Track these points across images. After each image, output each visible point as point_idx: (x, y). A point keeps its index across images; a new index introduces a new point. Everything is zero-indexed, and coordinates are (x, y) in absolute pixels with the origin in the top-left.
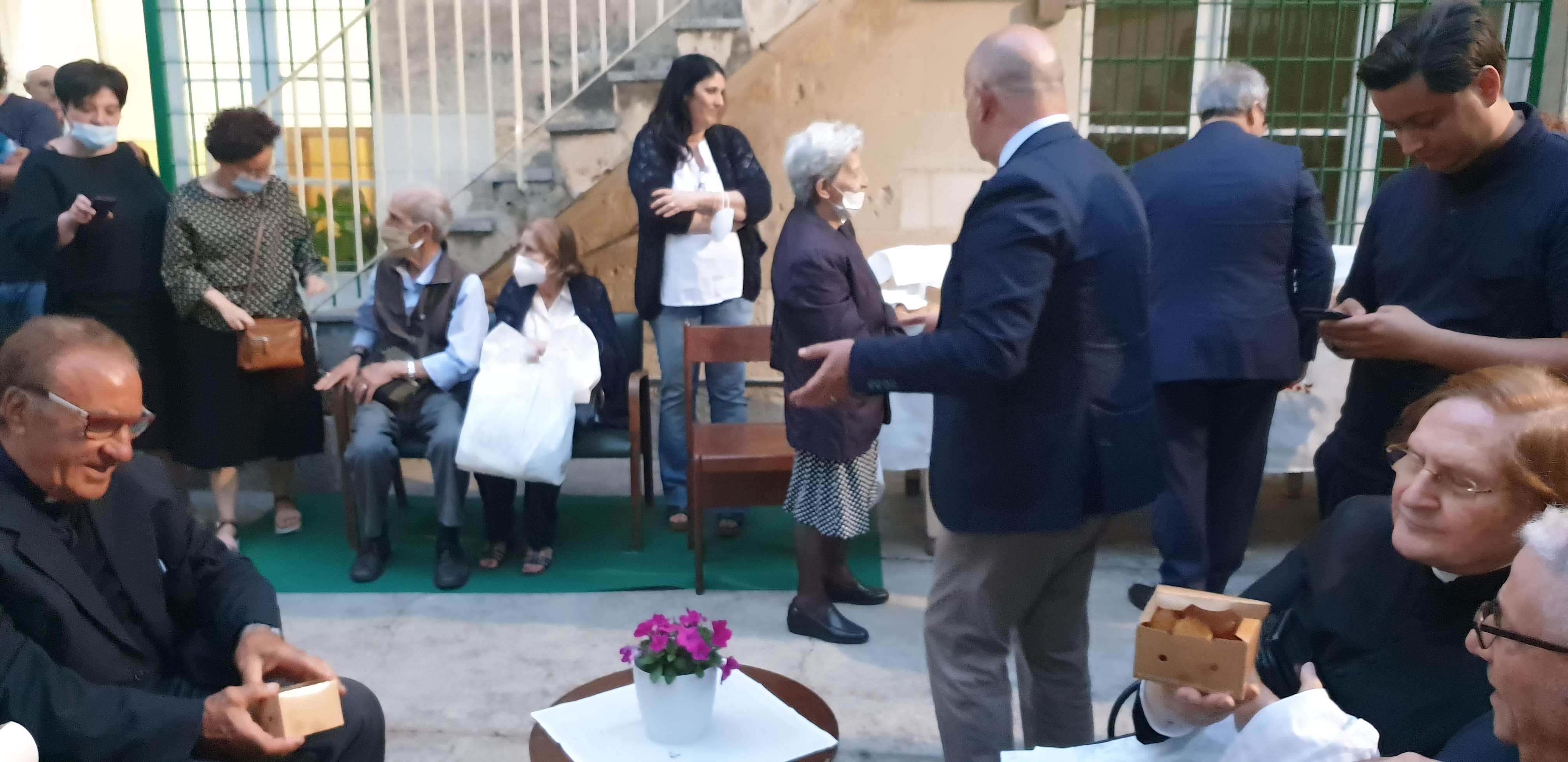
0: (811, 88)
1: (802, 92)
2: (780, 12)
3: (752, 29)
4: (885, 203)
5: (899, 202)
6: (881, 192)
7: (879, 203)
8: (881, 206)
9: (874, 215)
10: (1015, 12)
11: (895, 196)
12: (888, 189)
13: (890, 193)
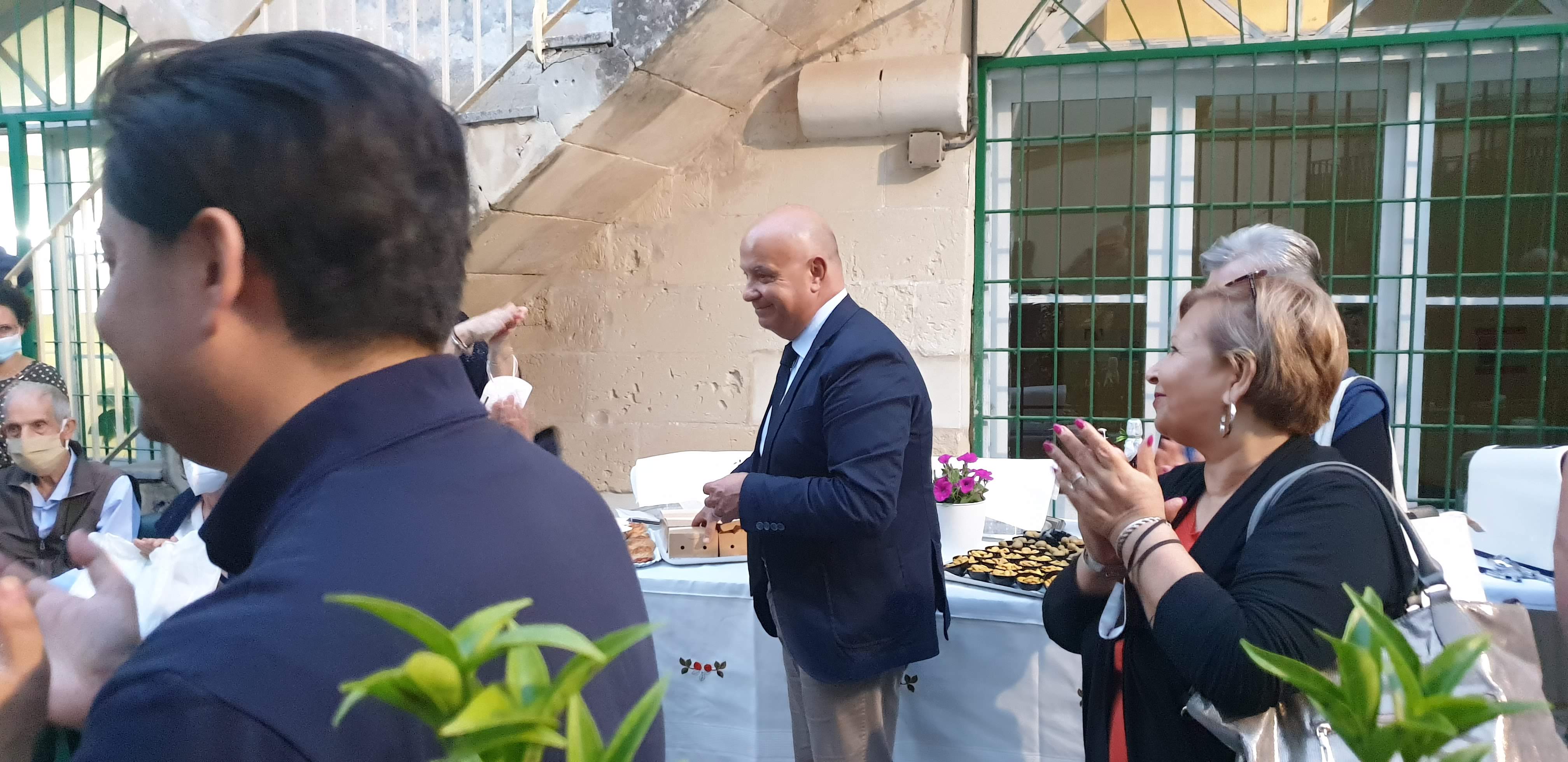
0: (647, 255)
1: (638, 260)
2: (510, 166)
3: (480, 188)
4: (735, 391)
5: (750, 389)
6: (730, 378)
7: (727, 391)
8: (730, 394)
9: (721, 405)
10: (885, 156)
11: (746, 380)
12: (736, 373)
13: (739, 380)
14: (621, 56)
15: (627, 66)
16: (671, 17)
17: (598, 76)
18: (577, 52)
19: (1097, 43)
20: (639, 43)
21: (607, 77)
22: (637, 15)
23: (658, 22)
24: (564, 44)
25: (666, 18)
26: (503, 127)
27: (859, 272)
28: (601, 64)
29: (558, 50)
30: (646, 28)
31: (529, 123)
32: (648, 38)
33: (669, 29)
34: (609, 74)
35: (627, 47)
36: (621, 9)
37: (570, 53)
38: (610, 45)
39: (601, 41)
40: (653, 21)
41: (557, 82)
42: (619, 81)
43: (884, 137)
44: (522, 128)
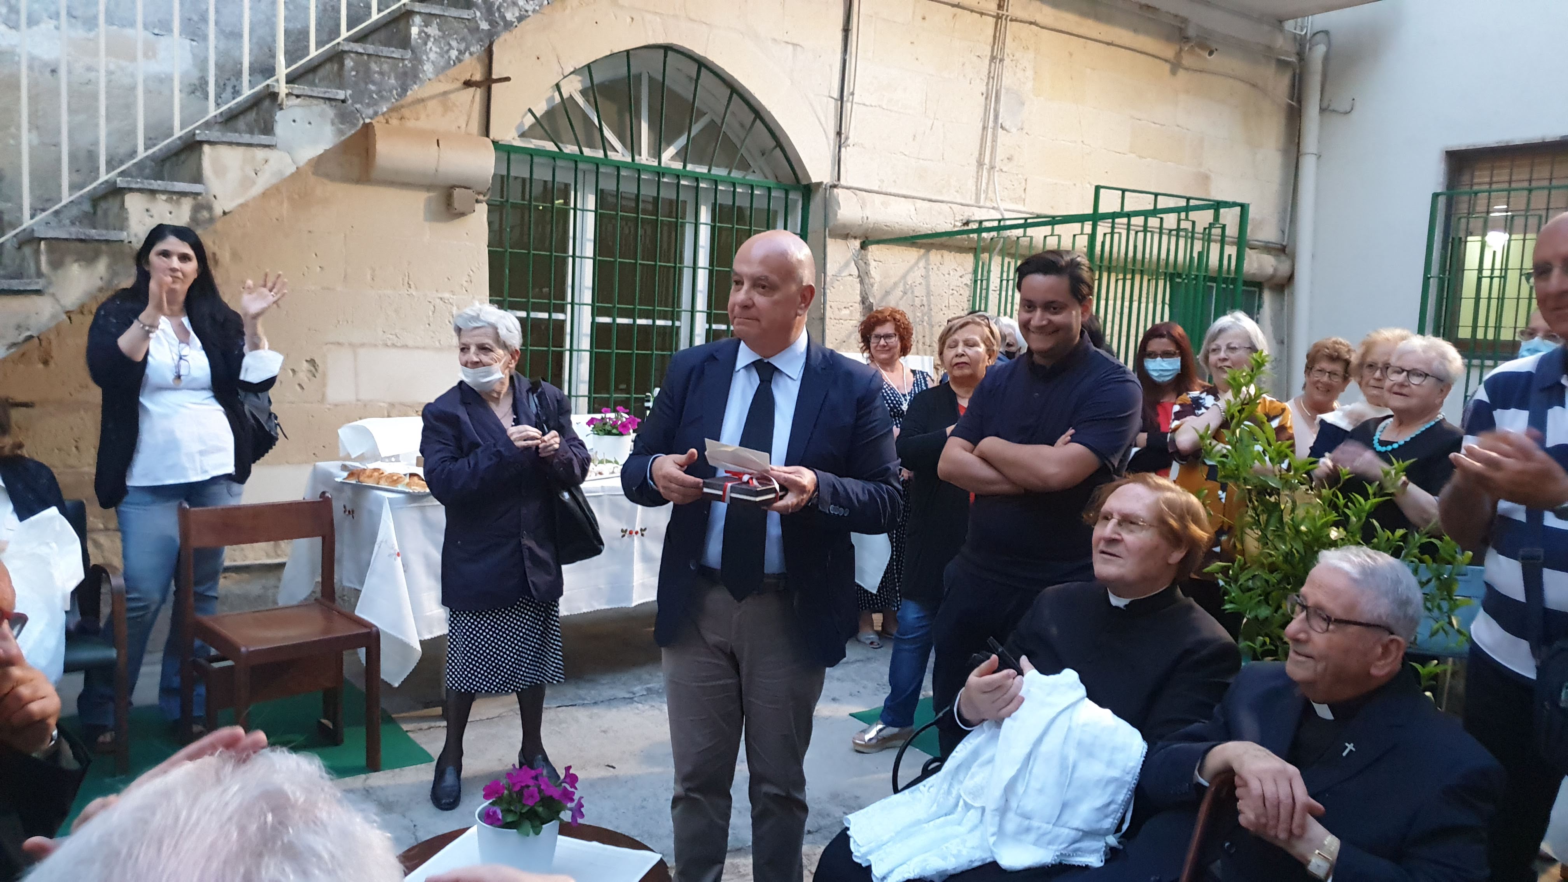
2: (246, 183)
3: (215, 197)
4: (310, 376)
5: (324, 375)
6: (305, 365)
7: (303, 376)
8: (306, 379)
9: (298, 388)
10: (429, 201)
11: (321, 368)
12: (312, 362)
13: (314, 366)
14: (352, 112)
15: (358, 121)
16: (395, 92)
17: (333, 124)
18: (315, 102)
19: (552, 144)
20: (368, 105)
21: (341, 126)
22: (366, 84)
23: (384, 93)
24: (305, 94)
25: (391, 91)
26: (241, 149)
27: (412, 286)
28: (336, 115)
29: (298, 96)
30: (375, 96)
31: (267, 150)
32: (375, 103)
33: (394, 100)
34: (342, 124)
35: (358, 106)
36: (354, 76)
37: (308, 101)
38: (343, 101)
39: (337, 97)
40: (380, 91)
41: (294, 121)
42: (350, 130)
43: (429, 187)
44: (260, 153)
